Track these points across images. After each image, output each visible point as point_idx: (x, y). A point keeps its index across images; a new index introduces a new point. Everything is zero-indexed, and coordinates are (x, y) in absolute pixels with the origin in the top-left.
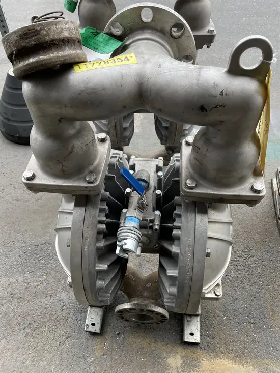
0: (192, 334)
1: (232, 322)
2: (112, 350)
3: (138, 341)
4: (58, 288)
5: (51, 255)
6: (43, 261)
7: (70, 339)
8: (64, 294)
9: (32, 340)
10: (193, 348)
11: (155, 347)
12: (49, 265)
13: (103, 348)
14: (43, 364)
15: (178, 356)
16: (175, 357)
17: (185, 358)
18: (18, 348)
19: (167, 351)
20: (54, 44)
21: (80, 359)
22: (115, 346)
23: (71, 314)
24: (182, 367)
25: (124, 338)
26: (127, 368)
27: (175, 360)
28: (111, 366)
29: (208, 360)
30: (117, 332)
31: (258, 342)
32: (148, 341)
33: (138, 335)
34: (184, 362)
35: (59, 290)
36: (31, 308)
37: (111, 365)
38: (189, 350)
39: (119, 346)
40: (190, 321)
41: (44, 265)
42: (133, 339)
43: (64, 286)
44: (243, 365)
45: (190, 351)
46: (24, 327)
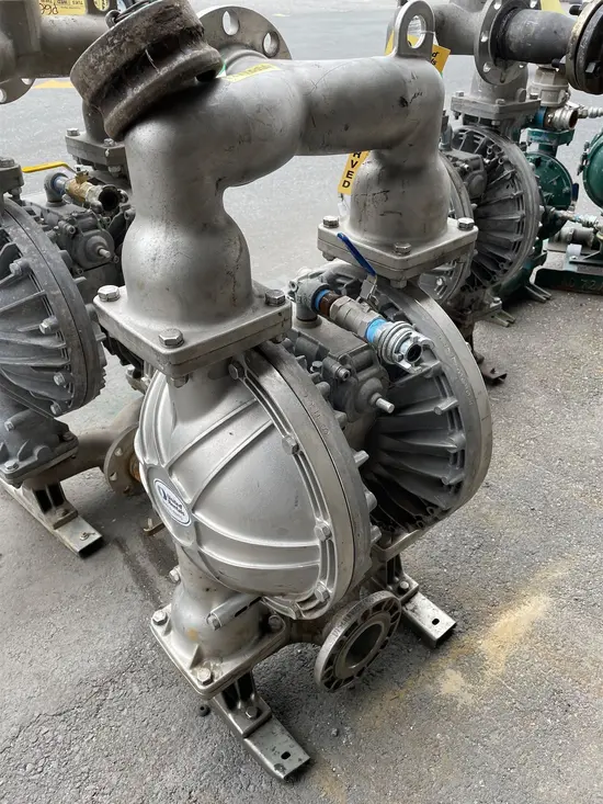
0: (436, 622)
1: (459, 567)
2: (354, 765)
3: (376, 709)
4: (143, 777)
5: (60, 738)
6: (54, 764)
10: (454, 642)
11: (408, 692)
12: (77, 758)
13: (337, 778)
15: (449, 672)
16: (446, 678)
17: (458, 665)
19: (428, 682)
22: (352, 756)
23: (221, 791)
24: (468, 680)
25: (351, 729)
27: (450, 681)
28: (378, 789)
29: (484, 638)
30: (334, 732)
31: (508, 563)
32: (389, 695)
34: (463, 671)
35: (148, 779)
37: (377, 787)
38: (451, 650)
39: (358, 748)
40: (416, 608)
41: (63, 770)
42: (367, 716)
43: (152, 763)
44: (525, 605)
45: (453, 650)
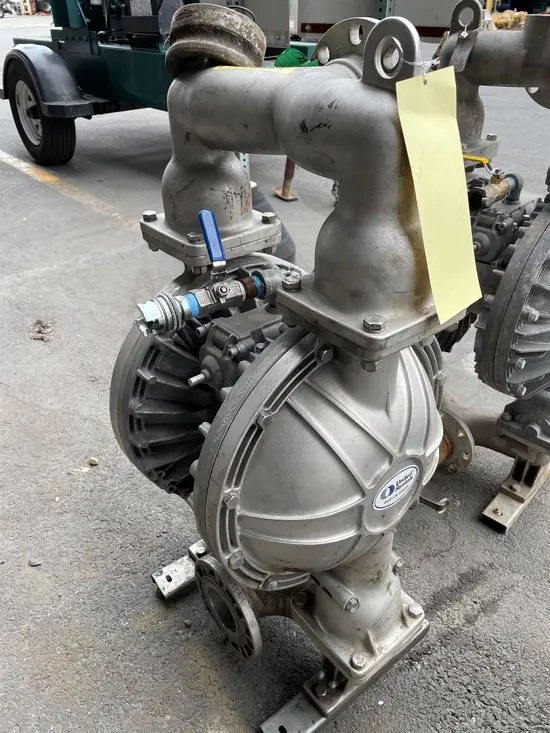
0: (282, 730)
2: (160, 638)
3: (202, 662)
7: (131, 576)
8: (180, 519)
9: (96, 539)
11: (215, 693)
13: (152, 624)
14: (76, 575)
18: (75, 535)
19: (223, 718)
20: (202, 30)
21: (114, 610)
22: (167, 638)
23: (163, 549)
25: (188, 638)
26: (150, 679)
28: (136, 656)
30: (187, 622)
32: (214, 675)
33: (209, 654)
36: (132, 505)
37: (138, 654)
39: (172, 643)
40: (302, 710)
42: (198, 653)
46: (105, 517)
